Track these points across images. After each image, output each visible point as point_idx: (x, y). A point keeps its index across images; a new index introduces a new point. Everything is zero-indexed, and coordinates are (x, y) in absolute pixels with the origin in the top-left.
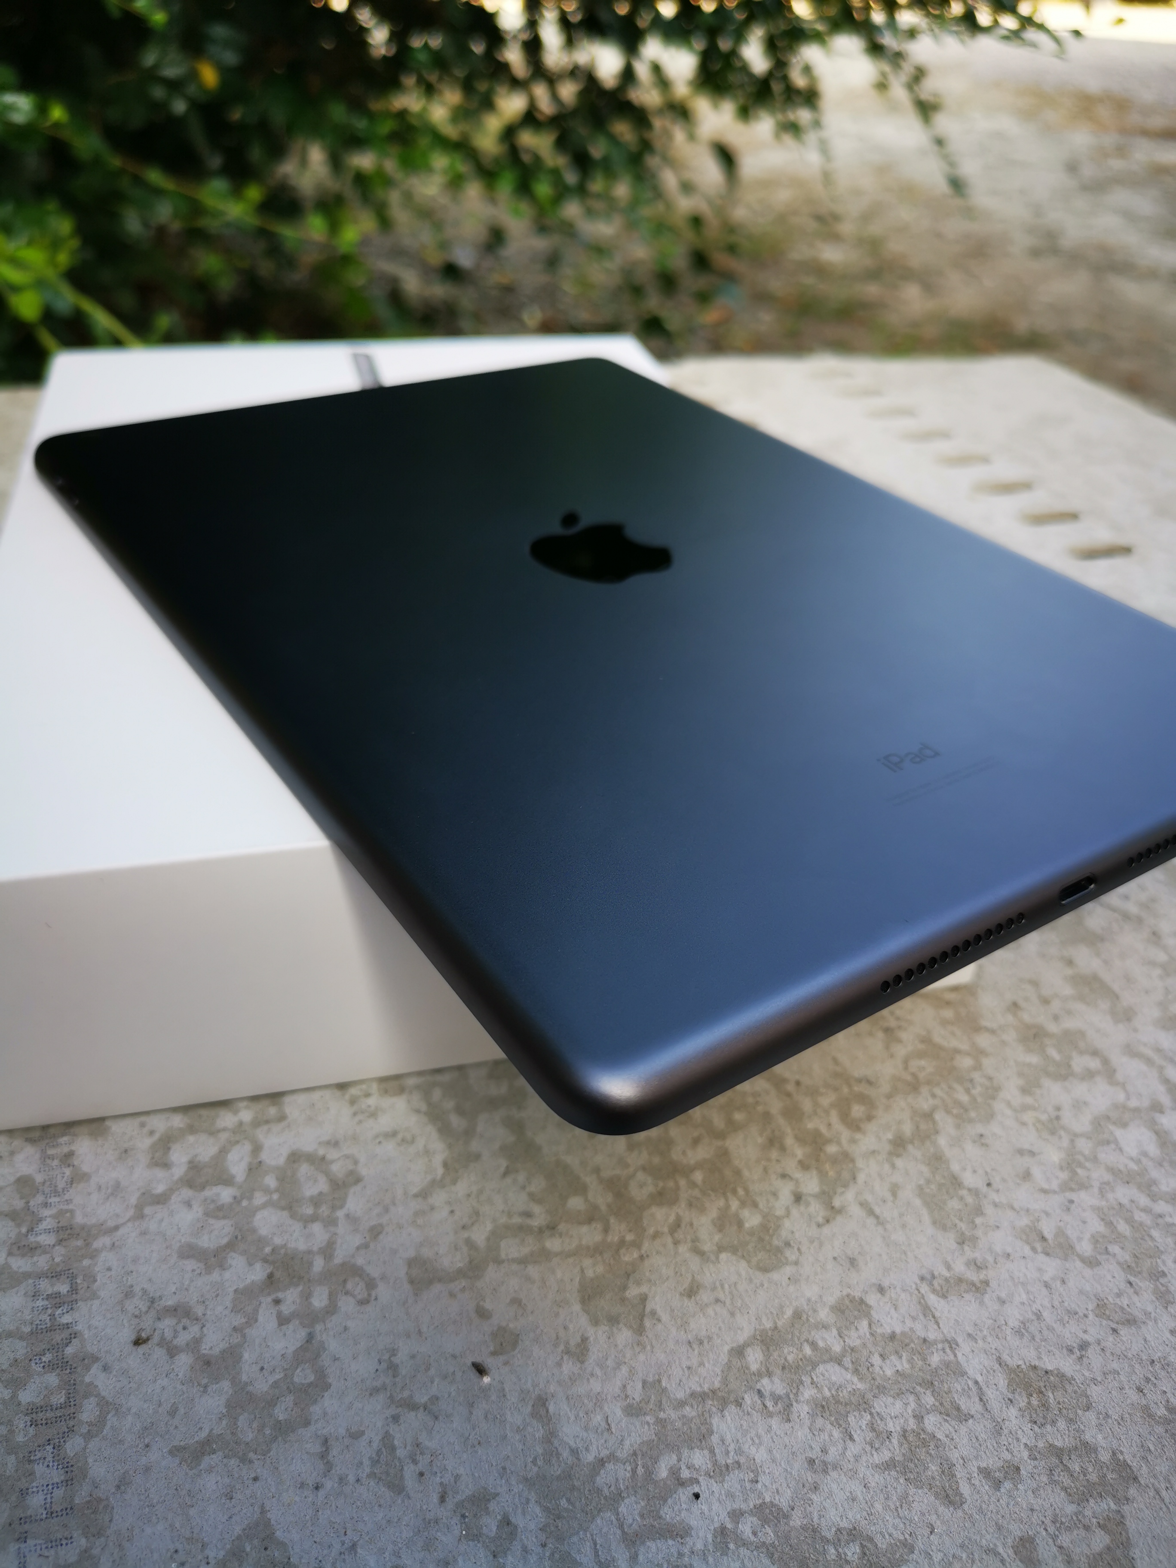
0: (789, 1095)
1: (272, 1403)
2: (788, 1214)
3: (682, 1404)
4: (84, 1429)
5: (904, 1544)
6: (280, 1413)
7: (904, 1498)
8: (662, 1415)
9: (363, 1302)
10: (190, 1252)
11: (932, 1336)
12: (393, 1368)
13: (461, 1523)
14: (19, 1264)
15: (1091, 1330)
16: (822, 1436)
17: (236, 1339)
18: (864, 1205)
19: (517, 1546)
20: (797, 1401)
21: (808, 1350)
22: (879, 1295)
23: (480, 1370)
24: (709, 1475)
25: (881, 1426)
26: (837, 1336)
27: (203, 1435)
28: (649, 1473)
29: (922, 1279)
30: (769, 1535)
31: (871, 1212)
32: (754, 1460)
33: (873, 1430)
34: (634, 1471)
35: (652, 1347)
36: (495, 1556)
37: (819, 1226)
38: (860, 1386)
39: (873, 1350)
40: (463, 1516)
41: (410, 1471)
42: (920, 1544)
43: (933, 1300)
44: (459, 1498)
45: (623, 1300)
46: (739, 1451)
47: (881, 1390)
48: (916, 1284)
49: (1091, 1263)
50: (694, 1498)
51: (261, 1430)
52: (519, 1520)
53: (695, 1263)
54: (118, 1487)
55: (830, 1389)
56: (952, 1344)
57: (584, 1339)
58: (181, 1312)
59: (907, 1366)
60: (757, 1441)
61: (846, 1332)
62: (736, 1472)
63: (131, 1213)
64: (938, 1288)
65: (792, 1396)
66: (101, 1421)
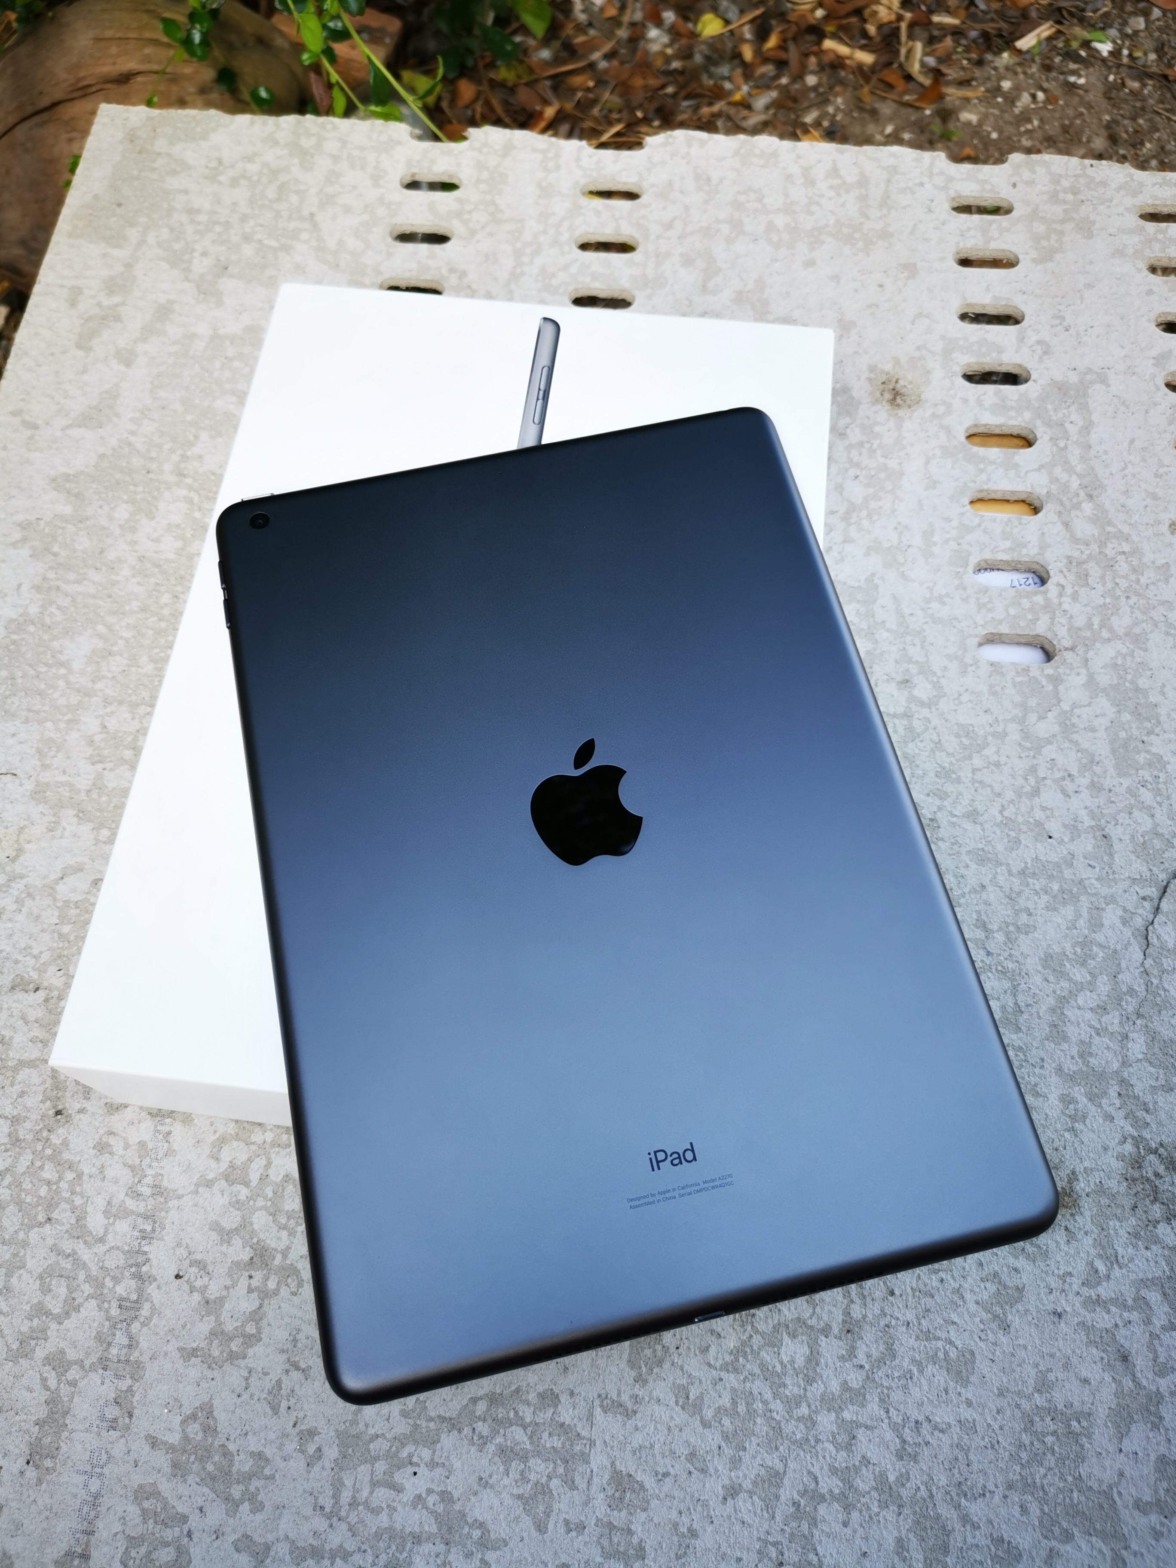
1: (231, 1339)
3: (431, 1419)
4: (142, 1319)
5: (504, 1541)
6: (234, 1346)
7: (517, 1519)
8: (418, 1422)
9: (294, 1294)
10: (216, 1227)
11: (584, 1433)
12: (295, 1341)
13: (299, 1442)
14: (131, 1204)
15: (677, 1467)
16: (493, 1467)
17: (225, 1293)
19: (320, 1464)
20: (491, 1442)
21: (512, 1414)
24: (427, 1465)
25: (527, 1474)
26: (532, 1413)
27: (194, 1345)
28: (397, 1452)
29: (599, 1396)
30: (440, 1508)
32: (453, 1466)
33: (522, 1475)
34: (391, 1447)
36: (308, 1465)
39: (547, 1429)
40: (301, 1438)
41: (284, 1404)
42: (511, 1544)
43: (598, 1411)
44: (303, 1427)
46: (448, 1458)
47: (539, 1454)
48: (594, 1398)
49: (705, 1424)
50: (413, 1474)
51: (222, 1352)
52: (325, 1449)
54: (151, 1358)
55: (511, 1442)
56: (592, 1444)
58: (201, 1265)
59: (560, 1445)
60: (459, 1456)
61: (538, 1412)
62: (441, 1468)
63: (192, 1188)
64: (605, 1405)
65: (489, 1438)
66: (149, 1319)
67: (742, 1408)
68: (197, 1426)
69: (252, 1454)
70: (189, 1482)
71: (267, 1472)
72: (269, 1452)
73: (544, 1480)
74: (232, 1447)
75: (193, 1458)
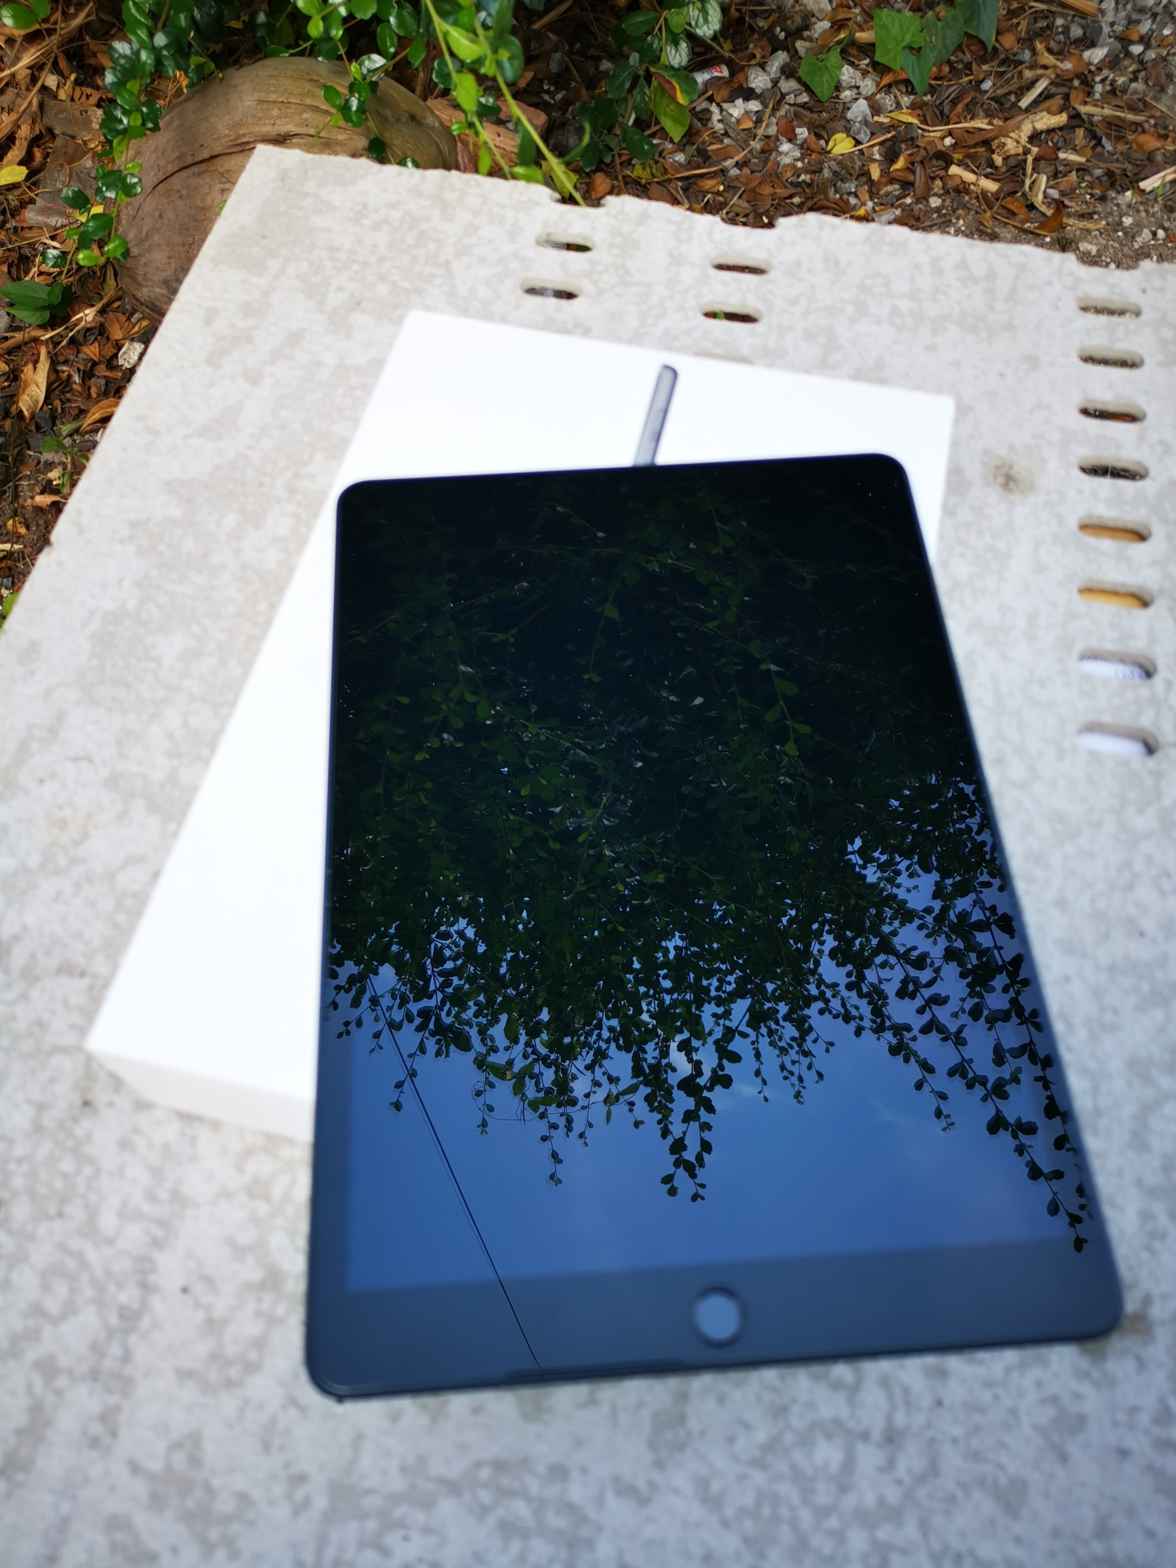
1: (231, 1364)
3: (430, 1479)
4: (141, 1332)
8: (417, 1480)
11: (592, 1516)
13: (287, 1486)
16: (491, 1542)
17: (230, 1314)
18: (614, 1406)
20: (491, 1513)
21: (517, 1485)
22: (580, 1473)
26: (539, 1486)
29: (613, 1477)
31: (614, 1414)
50: (404, 1538)
51: (219, 1378)
52: (314, 1499)
54: (144, 1375)
55: (513, 1517)
56: (600, 1529)
59: (566, 1526)
60: (456, 1526)
61: (545, 1486)
62: (436, 1536)
63: (212, 1198)
64: (618, 1487)
65: (491, 1508)
66: (150, 1331)
67: (766, 1511)
68: (182, 1455)
69: (237, 1494)
70: (165, 1518)
71: (250, 1515)
72: (256, 1493)
75: (173, 1490)
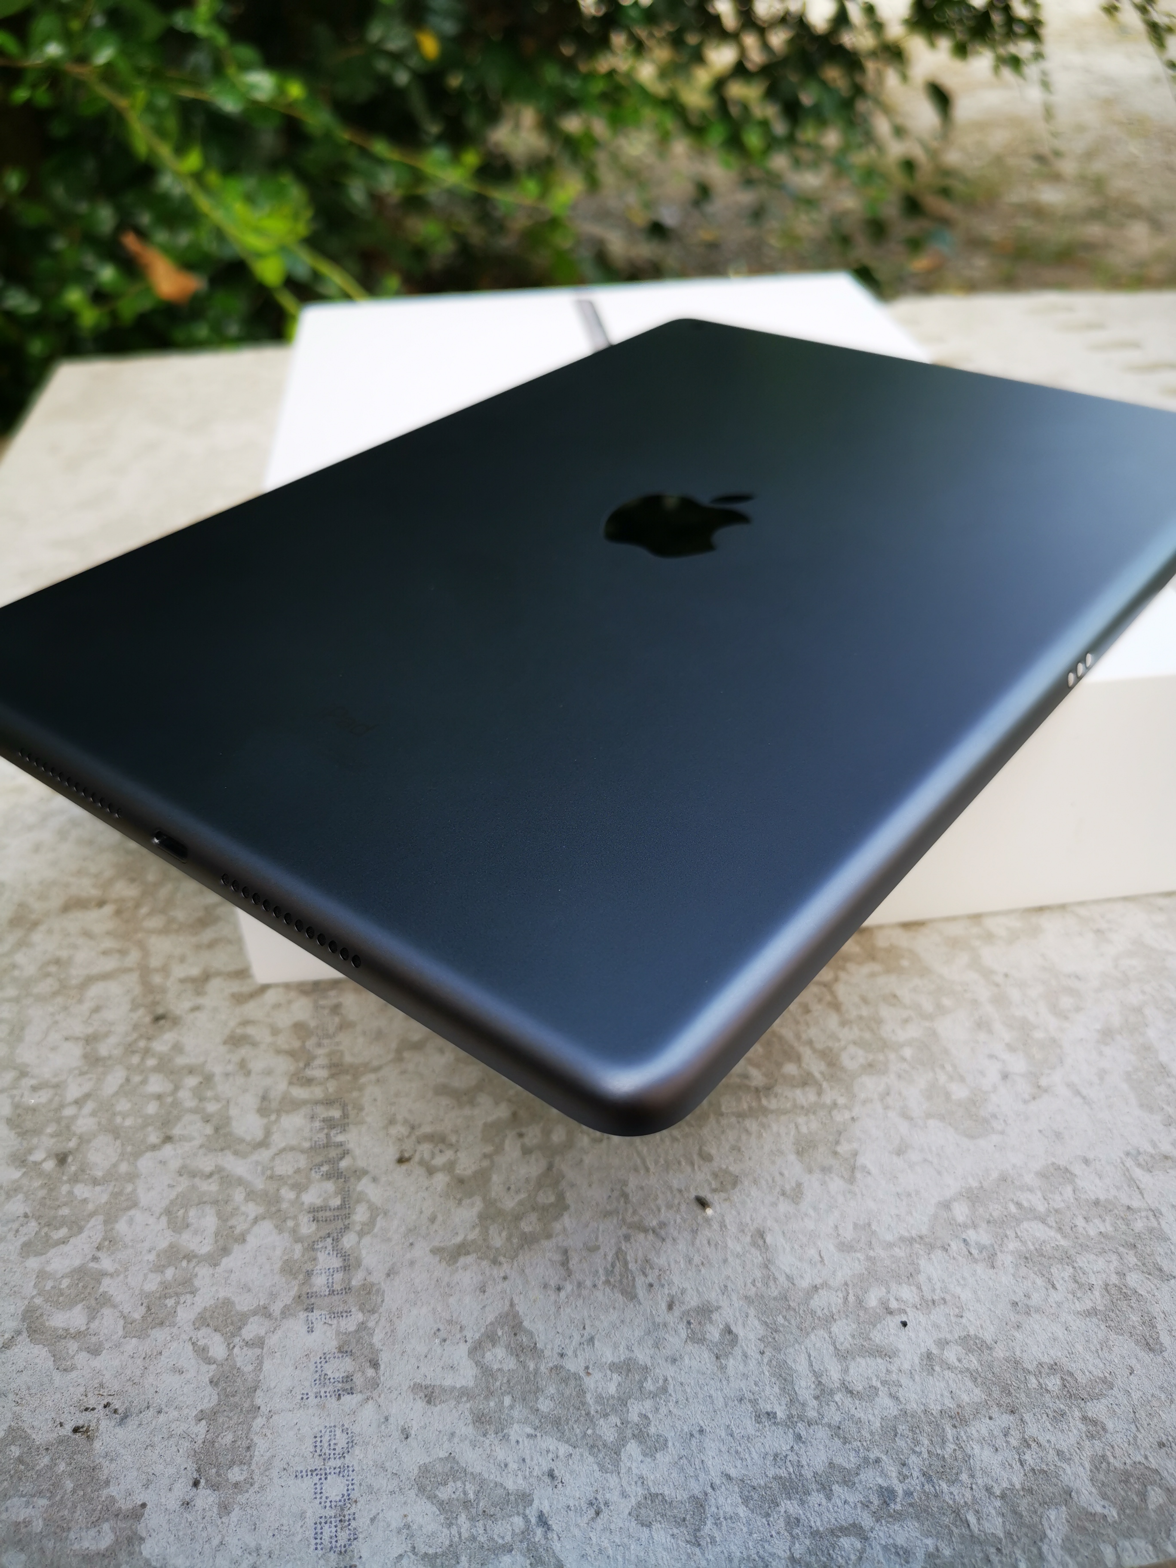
0: (997, 985)
2: (995, 1089)
3: (890, 1245)
4: (358, 1228)
5: (1104, 1381)
6: (526, 1226)
7: (1105, 1344)
8: (871, 1253)
10: (444, 1090)
11: (1135, 1204)
12: (624, 1196)
13: (687, 1328)
16: (1025, 1283)
17: (486, 1163)
18: (1070, 1085)
19: (737, 1351)
20: (1001, 1251)
21: (1013, 1208)
22: (1084, 1166)
23: (702, 1203)
24: (916, 1307)
25: (1083, 1279)
26: (1042, 1198)
27: (459, 1239)
28: (860, 1302)
29: (1128, 1154)
30: (973, 1362)
31: (1078, 1093)
32: (959, 1298)
33: (1076, 1282)
34: (846, 1299)
35: (863, 1195)
36: (717, 1358)
37: (1025, 1102)
38: (1063, 1242)
39: (1076, 1213)
40: (689, 1323)
41: (641, 1282)
42: (1119, 1382)
43: (1138, 1173)
44: (685, 1307)
45: (835, 1153)
46: (945, 1290)
47: (1084, 1247)
48: (1121, 1158)
50: (901, 1325)
51: (509, 1239)
52: (738, 1329)
53: (904, 1127)
54: (388, 1275)
55: (1033, 1244)
56: (1156, 1213)
57: (799, 1185)
58: (438, 1138)
60: (962, 1282)
61: (1050, 1195)
62: (942, 1307)
63: (391, 1056)
64: (1143, 1163)
65: (996, 1247)
66: (372, 1222)
68: (500, 1352)
69: (614, 1367)
70: (513, 1438)
71: (650, 1386)
72: (642, 1356)
73: (1114, 1279)
74: (573, 1365)
75: (507, 1400)
